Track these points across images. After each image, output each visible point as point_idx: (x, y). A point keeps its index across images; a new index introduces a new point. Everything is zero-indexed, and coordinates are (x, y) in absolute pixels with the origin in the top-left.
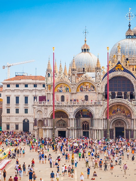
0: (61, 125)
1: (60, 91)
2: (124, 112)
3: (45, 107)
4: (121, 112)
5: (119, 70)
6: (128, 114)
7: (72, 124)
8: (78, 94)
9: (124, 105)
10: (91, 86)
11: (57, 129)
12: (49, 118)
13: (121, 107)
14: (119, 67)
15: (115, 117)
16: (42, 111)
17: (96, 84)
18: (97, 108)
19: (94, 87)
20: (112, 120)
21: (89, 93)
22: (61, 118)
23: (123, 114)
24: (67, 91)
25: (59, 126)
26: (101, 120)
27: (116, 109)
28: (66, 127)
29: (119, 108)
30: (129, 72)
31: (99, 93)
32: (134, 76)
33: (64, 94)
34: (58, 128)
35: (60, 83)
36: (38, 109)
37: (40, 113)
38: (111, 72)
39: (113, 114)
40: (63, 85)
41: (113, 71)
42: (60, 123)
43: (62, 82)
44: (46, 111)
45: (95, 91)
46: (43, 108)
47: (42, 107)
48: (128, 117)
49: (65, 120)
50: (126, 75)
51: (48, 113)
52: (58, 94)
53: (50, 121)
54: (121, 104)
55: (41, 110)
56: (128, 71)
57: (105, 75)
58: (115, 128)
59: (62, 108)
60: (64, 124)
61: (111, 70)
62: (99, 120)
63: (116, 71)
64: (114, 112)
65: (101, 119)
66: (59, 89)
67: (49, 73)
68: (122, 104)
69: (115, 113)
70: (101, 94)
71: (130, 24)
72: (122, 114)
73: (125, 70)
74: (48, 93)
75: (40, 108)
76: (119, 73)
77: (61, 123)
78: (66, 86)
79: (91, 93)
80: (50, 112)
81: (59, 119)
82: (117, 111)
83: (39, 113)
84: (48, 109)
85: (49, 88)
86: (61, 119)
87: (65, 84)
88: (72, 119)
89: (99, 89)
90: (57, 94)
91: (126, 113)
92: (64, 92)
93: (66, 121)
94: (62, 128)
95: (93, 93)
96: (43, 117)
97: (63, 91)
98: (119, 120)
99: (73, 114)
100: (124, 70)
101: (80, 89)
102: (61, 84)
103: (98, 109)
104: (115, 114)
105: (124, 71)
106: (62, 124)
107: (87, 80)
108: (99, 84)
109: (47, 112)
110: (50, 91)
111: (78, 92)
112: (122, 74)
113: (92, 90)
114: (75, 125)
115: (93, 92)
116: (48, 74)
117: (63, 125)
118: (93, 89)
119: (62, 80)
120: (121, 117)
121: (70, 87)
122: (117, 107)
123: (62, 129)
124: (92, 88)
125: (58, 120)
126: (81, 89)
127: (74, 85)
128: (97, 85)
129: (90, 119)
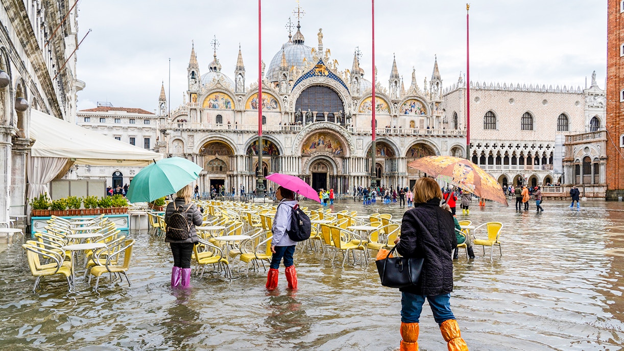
0: (215, 169)
1: (214, 107)
2: (330, 147)
3: (190, 133)
4: (324, 146)
5: (321, 73)
6: (336, 150)
7: (241, 165)
8: (248, 112)
9: (334, 133)
10: (272, 100)
11: (208, 176)
12: (197, 155)
13: (325, 137)
14: (320, 69)
15: (315, 154)
16: (183, 140)
17: (281, 96)
18: (288, 138)
19: (276, 102)
20: (310, 159)
21: (267, 112)
22: (217, 155)
23: (329, 149)
24: (227, 107)
25: (212, 170)
26: (294, 159)
27: (317, 141)
28: (225, 172)
29: (322, 139)
30: (337, 79)
31: (286, 113)
32: (345, 86)
33: (222, 113)
34: (210, 173)
35: (215, 91)
36: (174, 137)
37: (178, 143)
38: (307, 77)
39: (312, 149)
40: (219, 96)
41: (310, 74)
42: (215, 166)
43: (219, 90)
44: (191, 140)
45: (278, 110)
46: (185, 135)
47: (183, 133)
48: (337, 154)
49: (223, 159)
50: (333, 83)
51: (195, 144)
52: (212, 111)
53: (198, 160)
54: (329, 131)
55: (180, 138)
56: (336, 76)
57: (297, 82)
58: (312, 175)
59: (222, 136)
60: (221, 167)
61: (307, 74)
62: (292, 158)
63: (315, 76)
64: (314, 146)
65: (296, 158)
66: (212, 102)
67: (193, 72)
68: (331, 131)
69: (315, 148)
70: (290, 114)
71: (299, 24)
72: (326, 149)
73: (331, 75)
74: (192, 108)
75: (179, 133)
76: (321, 80)
77: (216, 164)
78: (226, 97)
79: (271, 112)
80: (199, 143)
81: (214, 157)
82: (319, 144)
83: (176, 143)
84: (195, 136)
85: (195, 100)
86: (217, 158)
87: (224, 93)
88: (242, 156)
89: (286, 105)
90: (208, 111)
91: (333, 148)
92: (222, 109)
93: (225, 161)
94: (217, 173)
95: (275, 112)
96: (185, 152)
97: (220, 107)
98: (321, 161)
99: (244, 147)
100: (328, 75)
101: (252, 104)
102: (217, 94)
103: (290, 139)
104: (314, 150)
105: (330, 77)
106: (217, 167)
107: (266, 88)
108: (287, 96)
109: (193, 142)
110: (197, 105)
111: (248, 110)
112: (326, 81)
113: (273, 108)
114: (247, 168)
115: (274, 110)
116: (191, 72)
117: (219, 169)
118: (275, 106)
119: (219, 86)
120: (325, 155)
121: (234, 100)
122: (319, 137)
123: (217, 175)
124: (274, 103)
125: (211, 159)
126: (254, 105)
127: (242, 95)
128: (282, 98)
129: (270, 158)
